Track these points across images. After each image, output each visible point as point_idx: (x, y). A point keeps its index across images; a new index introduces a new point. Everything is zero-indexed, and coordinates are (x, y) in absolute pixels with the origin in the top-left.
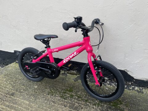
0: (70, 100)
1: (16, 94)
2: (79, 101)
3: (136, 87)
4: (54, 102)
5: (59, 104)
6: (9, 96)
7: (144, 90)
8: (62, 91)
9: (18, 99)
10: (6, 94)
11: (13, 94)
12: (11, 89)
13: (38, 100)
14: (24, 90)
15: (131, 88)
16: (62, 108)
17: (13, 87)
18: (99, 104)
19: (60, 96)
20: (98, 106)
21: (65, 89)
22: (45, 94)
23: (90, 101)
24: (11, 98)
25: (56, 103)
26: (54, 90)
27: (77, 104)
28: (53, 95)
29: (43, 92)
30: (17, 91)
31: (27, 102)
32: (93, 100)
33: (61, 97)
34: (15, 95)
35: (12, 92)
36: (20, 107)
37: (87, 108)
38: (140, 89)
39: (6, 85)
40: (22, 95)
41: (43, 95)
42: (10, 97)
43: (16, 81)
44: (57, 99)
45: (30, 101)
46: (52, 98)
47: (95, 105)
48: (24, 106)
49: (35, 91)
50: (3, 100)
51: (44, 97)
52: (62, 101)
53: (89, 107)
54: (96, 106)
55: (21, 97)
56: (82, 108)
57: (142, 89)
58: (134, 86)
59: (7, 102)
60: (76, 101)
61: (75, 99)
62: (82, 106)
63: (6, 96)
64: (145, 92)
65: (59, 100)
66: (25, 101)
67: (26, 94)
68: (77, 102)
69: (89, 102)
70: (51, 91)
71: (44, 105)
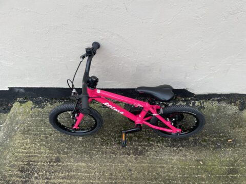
0: (131, 144)
1: (62, 158)
3: (196, 102)
4: (113, 153)
5: (121, 155)
6: (55, 164)
7: (205, 103)
8: (117, 135)
9: (69, 164)
10: (50, 163)
11: (58, 160)
12: (50, 153)
13: (94, 157)
14: (67, 148)
15: (191, 105)
16: (127, 158)
17: (50, 148)
18: (162, 139)
19: (117, 143)
20: (163, 142)
21: (118, 131)
22: (98, 146)
23: (152, 139)
24: (60, 166)
25: (116, 154)
26: (106, 136)
27: (140, 147)
28: (108, 144)
29: (94, 143)
30: (59, 153)
31: (84, 164)
32: (155, 136)
33: (119, 143)
34: (61, 160)
35: (55, 156)
36: (79, 174)
37: (152, 149)
38: (201, 104)
39: (38, 149)
40: (71, 157)
41: (96, 148)
42: (57, 165)
43: (47, 138)
44: (115, 148)
45: (85, 162)
46: (110, 148)
47: (158, 142)
48: (83, 170)
49: (83, 146)
50: (53, 173)
51: (99, 151)
53: (154, 146)
54: (160, 143)
55: (72, 160)
56: (147, 151)
57: (203, 102)
58: (194, 101)
59: (59, 173)
60: (137, 143)
61: (135, 141)
62: (147, 148)
63: (52, 166)
64: (206, 107)
65: (118, 149)
66: (80, 164)
67: (75, 153)
68: (139, 146)
69: (152, 141)
70: (103, 139)
71: (105, 161)
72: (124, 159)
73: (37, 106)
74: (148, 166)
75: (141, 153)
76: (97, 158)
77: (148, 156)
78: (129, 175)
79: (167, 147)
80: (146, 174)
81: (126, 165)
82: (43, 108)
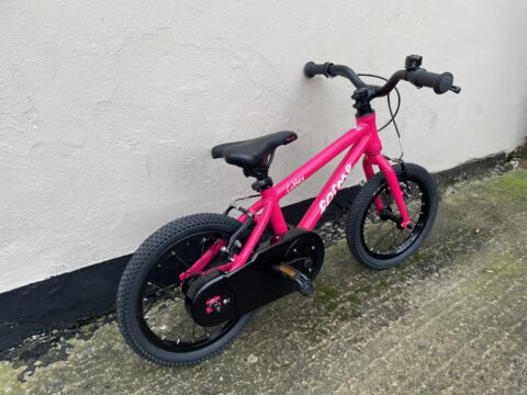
0: (367, 308)
2: (378, 295)
4: (356, 341)
5: (372, 334)
8: (323, 308)
13: (328, 373)
16: (389, 332)
18: (403, 273)
19: (341, 320)
20: (410, 277)
21: (316, 301)
22: (310, 348)
23: (388, 281)
25: (363, 339)
26: (305, 322)
27: (387, 303)
28: (325, 332)
29: (295, 349)
32: (387, 275)
33: (345, 318)
37: (408, 294)
41: (310, 353)
44: (347, 332)
46: (338, 337)
47: (403, 279)
51: (322, 356)
52: (361, 322)
53: (405, 289)
54: (408, 280)
56: (405, 301)
60: (375, 300)
61: (366, 298)
62: (398, 297)
68: (383, 301)
69: (391, 283)
70: (303, 329)
71: (359, 363)
72: (388, 338)
73: (38, 363)
74: (439, 321)
75: (401, 310)
76: (335, 370)
77: (416, 308)
78: (432, 356)
79: (423, 278)
80: (451, 332)
81: (406, 344)
82: (64, 357)
